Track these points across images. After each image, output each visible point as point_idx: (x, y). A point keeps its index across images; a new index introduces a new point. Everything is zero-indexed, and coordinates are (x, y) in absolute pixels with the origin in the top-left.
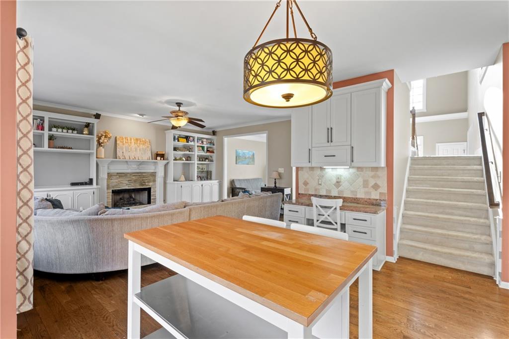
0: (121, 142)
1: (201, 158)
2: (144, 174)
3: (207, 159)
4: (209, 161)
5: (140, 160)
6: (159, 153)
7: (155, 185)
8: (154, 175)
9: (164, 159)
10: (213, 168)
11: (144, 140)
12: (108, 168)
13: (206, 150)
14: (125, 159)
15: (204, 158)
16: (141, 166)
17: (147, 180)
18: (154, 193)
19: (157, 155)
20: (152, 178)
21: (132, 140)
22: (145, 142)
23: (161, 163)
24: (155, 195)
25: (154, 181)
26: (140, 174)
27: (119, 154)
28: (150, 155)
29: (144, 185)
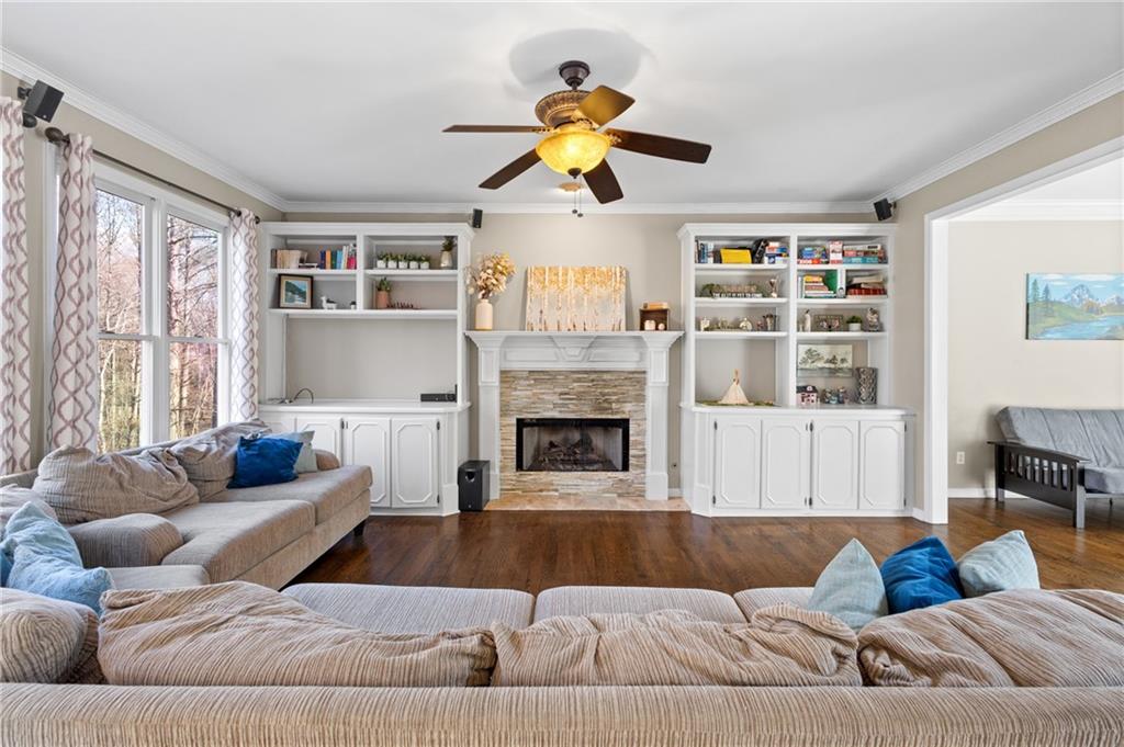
0: (538, 281)
1: (824, 321)
2: (605, 376)
3: (854, 320)
4: (863, 329)
5: (591, 332)
6: (649, 308)
7: (643, 411)
8: (638, 378)
9: (666, 329)
10: (883, 354)
11: (604, 269)
12: (504, 357)
13: (841, 283)
14: (546, 329)
15: (837, 317)
16: (594, 351)
17: (615, 394)
18: (639, 438)
19: (646, 314)
20: (632, 391)
21: (571, 273)
22: (609, 276)
23: (658, 340)
24: (643, 443)
25: (641, 398)
26: (593, 376)
27: (532, 316)
28: (623, 317)
29: (607, 409)
